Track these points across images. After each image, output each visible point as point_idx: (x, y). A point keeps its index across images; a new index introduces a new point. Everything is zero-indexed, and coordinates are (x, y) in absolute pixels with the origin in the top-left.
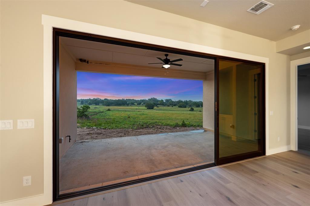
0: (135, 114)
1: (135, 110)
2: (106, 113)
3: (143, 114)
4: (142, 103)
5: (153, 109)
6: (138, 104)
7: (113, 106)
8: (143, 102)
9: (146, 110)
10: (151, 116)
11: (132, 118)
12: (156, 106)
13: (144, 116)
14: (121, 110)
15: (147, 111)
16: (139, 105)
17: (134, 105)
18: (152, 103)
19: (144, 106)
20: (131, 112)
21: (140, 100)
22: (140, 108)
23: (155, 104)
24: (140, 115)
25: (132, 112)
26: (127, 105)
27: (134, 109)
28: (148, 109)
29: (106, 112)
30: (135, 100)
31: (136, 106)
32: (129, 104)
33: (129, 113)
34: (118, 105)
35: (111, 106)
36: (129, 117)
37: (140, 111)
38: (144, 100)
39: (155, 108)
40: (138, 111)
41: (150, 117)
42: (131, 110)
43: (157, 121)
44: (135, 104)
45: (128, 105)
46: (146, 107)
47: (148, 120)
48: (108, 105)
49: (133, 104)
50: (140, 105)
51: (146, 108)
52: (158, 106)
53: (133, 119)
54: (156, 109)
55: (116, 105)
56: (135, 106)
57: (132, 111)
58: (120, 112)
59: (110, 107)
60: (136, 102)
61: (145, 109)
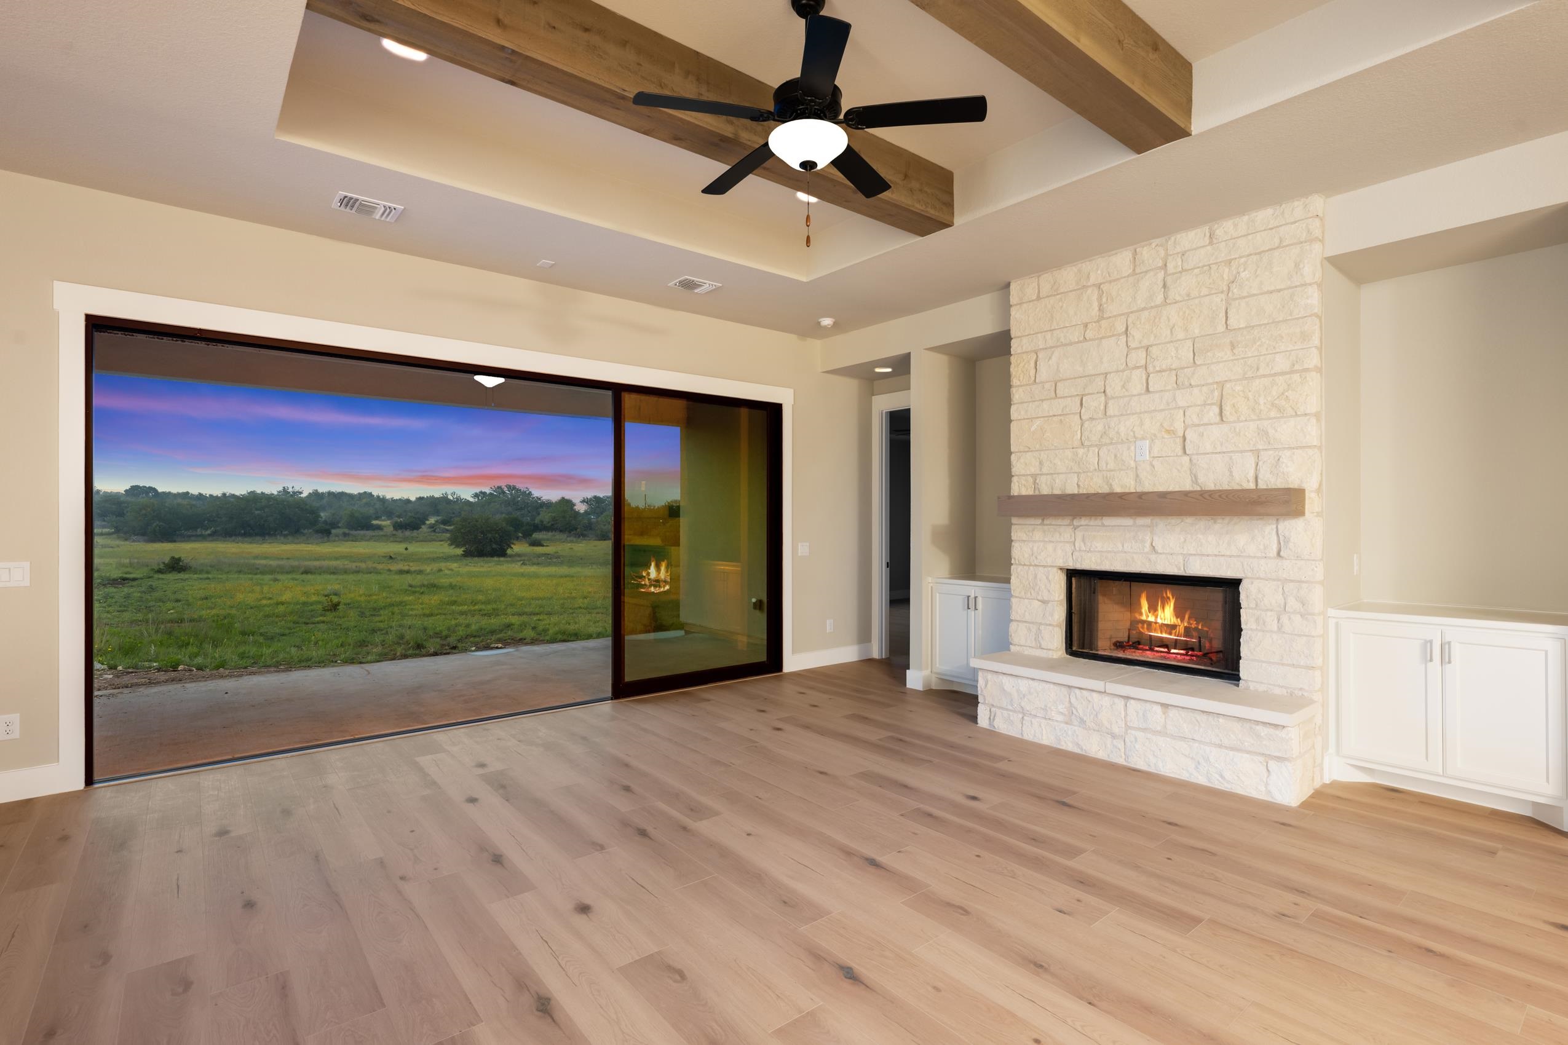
0: (375, 588)
1: (380, 567)
2: (152, 589)
3: (433, 587)
4: (432, 520)
5: (501, 553)
6: (398, 526)
7: (203, 538)
8: (437, 513)
9: (454, 565)
10: (481, 597)
11: (353, 614)
12: (527, 535)
13: (433, 599)
14: (274, 563)
15: (464, 570)
16: (408, 533)
17: (369, 533)
18: (499, 518)
19: (448, 535)
20: (351, 577)
21: (420, 499)
22: (414, 548)
23: (516, 524)
24: (411, 589)
25: (359, 576)
26: (317, 532)
27: (370, 557)
28: (468, 554)
29: (154, 584)
30: (382, 500)
31: (386, 538)
32: (334, 525)
33: (332, 584)
34: (245, 535)
35: (188, 539)
36: (335, 607)
37: (414, 567)
38: (444, 499)
39: (518, 548)
40: (401, 572)
41: (474, 603)
42: (353, 566)
43: (515, 620)
44: (379, 528)
45: (325, 532)
46: (454, 542)
47: (461, 619)
48: (167, 534)
49: (368, 527)
50: (415, 533)
51: (460, 551)
52: (536, 536)
53: (362, 614)
54: (518, 555)
55: (229, 534)
56: (378, 539)
57: (357, 572)
58: (268, 577)
59: (185, 549)
60: (389, 514)
61: (447, 558)
